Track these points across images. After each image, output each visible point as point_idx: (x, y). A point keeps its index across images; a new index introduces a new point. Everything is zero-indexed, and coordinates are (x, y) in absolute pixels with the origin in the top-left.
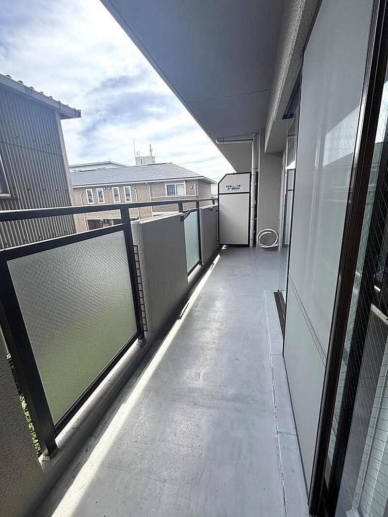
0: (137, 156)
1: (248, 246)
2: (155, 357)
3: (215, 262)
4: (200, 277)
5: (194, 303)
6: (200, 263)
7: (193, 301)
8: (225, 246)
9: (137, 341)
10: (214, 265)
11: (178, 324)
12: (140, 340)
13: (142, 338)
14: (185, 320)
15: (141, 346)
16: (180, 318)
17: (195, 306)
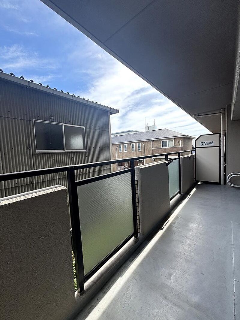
0: (146, 126)
1: (219, 184)
2: (143, 252)
3: (192, 193)
4: (179, 202)
5: (173, 221)
6: (180, 192)
7: (173, 219)
8: (200, 182)
9: (133, 238)
10: (191, 195)
11: (160, 233)
12: (135, 238)
13: (136, 237)
14: (165, 231)
15: (135, 242)
16: (162, 229)
17: (173, 223)
